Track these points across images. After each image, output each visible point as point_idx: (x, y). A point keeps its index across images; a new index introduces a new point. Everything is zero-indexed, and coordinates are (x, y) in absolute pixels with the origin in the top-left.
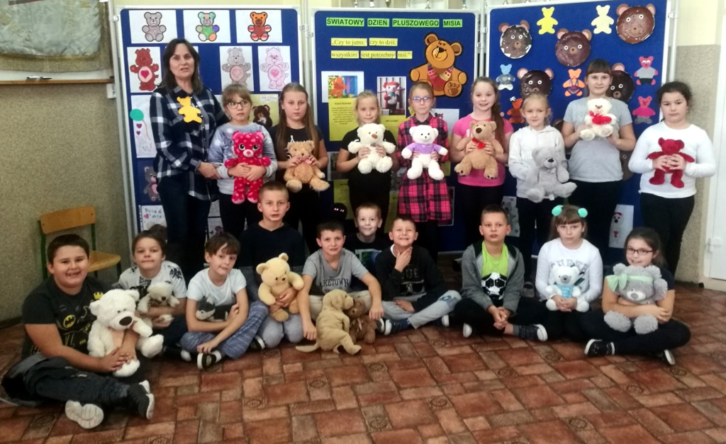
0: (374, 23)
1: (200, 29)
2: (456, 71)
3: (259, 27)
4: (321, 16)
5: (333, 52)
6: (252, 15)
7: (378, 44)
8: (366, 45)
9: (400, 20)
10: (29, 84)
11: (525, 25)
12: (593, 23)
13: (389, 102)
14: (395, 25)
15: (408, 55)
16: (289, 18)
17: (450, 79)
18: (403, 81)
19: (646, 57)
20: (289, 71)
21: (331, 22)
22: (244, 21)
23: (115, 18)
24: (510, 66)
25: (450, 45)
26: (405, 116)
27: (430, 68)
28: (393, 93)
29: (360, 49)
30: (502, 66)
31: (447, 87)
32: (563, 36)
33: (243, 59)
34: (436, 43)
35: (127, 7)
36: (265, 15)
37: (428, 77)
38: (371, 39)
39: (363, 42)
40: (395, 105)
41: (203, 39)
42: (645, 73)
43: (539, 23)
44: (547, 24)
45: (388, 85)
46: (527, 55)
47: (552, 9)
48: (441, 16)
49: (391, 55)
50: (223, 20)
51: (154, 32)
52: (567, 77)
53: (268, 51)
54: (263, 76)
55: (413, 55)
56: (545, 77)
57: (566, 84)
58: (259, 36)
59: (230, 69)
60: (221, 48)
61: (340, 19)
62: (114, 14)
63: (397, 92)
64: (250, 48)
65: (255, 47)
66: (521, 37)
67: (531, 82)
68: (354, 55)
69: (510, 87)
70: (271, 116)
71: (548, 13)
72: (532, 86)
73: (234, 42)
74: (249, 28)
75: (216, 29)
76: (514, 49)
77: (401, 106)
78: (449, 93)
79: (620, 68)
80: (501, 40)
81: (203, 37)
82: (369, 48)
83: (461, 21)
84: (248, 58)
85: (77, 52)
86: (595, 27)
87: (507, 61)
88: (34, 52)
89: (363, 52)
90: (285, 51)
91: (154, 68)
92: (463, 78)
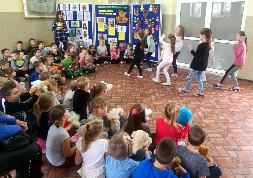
0: (107, 7)
1: (73, 8)
2: (125, 18)
3: (84, 8)
4: (96, 6)
5: (99, 13)
6: (83, 5)
7: (109, 12)
8: (106, 12)
9: (113, 7)
10: (41, 18)
11: (138, 9)
12: (149, 9)
13: (111, 24)
14: (112, 8)
15: (115, 14)
16: (90, 6)
17: (124, 19)
18: (114, 19)
19: (157, 17)
20: (90, 17)
21: (99, 7)
22: (81, 7)
23: (57, 5)
24: (136, 17)
25: (124, 12)
26: (114, 27)
27: (120, 17)
28: (112, 22)
29: (105, 12)
30: (135, 17)
31: (124, 21)
32: (144, 11)
33: (81, 14)
34: (121, 12)
35: (59, 3)
36: (85, 5)
37: (120, 19)
38: (107, 11)
39: (105, 11)
40: (112, 24)
41: (73, 10)
42: (157, 20)
43: (141, 8)
44: (142, 9)
45: (111, 20)
46: (139, 15)
47: (143, 5)
48: (122, 6)
49: (111, 14)
50: (77, 6)
51: (64, 8)
52: (145, 20)
53: (86, 12)
54: (85, 17)
55: (116, 14)
56: (141, 20)
57: (145, 22)
58: (84, 10)
59: (78, 16)
60: (77, 12)
61: (101, 6)
62: (57, 4)
63: (113, 22)
64: (82, 12)
65: (83, 12)
66: (138, 11)
67: (139, 21)
68: (103, 14)
69: (136, 22)
70: (86, 26)
71: (142, 6)
72: (139, 22)
73: (79, 11)
74: (82, 8)
75: (76, 8)
76: (137, 14)
77: (114, 25)
78: (124, 23)
79: (153, 19)
80: (134, 12)
81: (74, 9)
82: (107, 12)
83: (126, 7)
84: (82, 14)
85: (50, 12)
86: (149, 10)
87: (135, 16)
88: (42, 12)
89: (105, 13)
90: (89, 12)
91: (64, 15)
92: (127, 19)
